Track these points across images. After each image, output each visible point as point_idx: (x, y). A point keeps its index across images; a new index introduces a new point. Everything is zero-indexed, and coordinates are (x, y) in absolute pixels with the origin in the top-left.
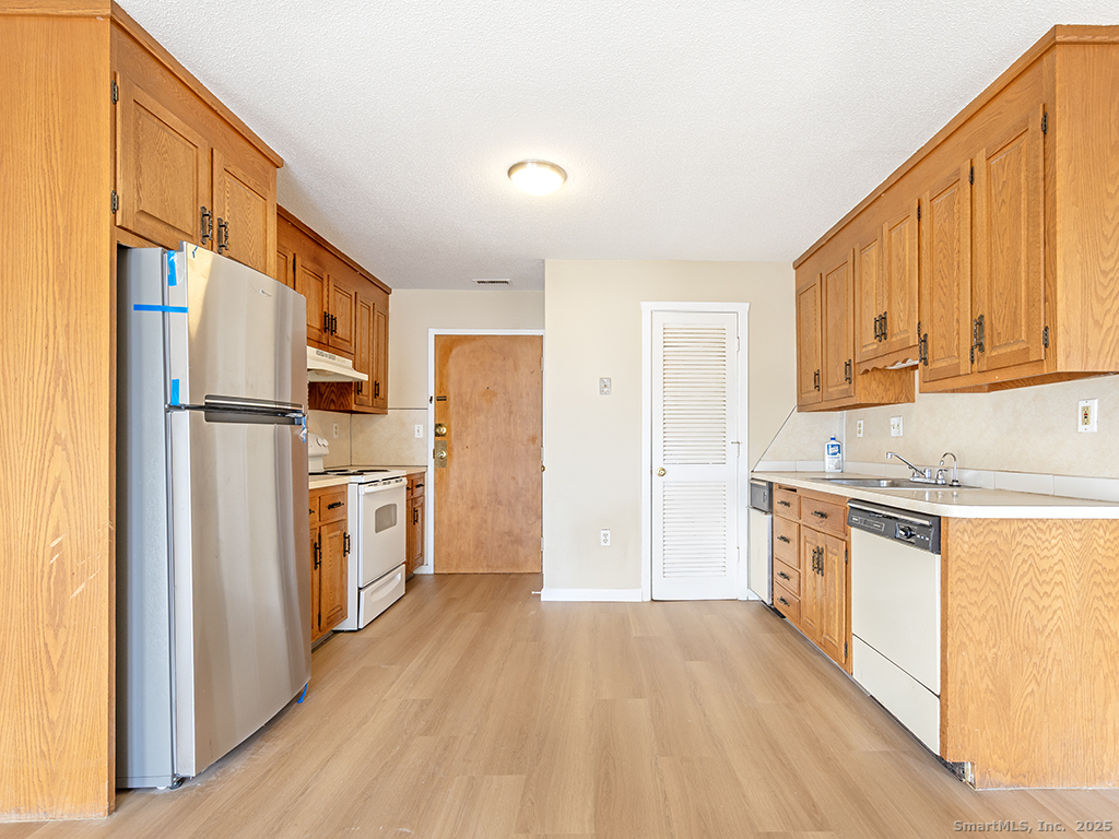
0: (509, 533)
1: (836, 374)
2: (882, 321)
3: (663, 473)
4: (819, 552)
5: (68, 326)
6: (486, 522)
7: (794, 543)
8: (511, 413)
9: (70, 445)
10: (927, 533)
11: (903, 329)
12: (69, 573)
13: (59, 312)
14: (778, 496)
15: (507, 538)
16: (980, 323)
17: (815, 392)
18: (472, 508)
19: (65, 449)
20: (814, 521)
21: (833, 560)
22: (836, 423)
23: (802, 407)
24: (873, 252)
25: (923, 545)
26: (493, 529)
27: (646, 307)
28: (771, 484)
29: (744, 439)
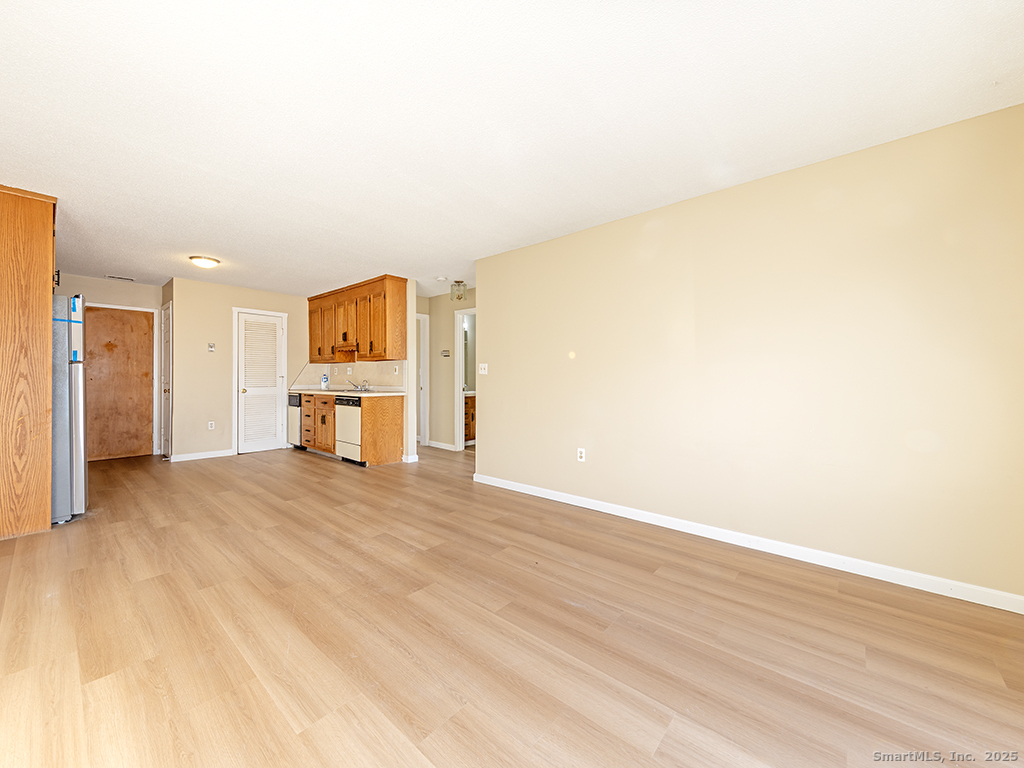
0: (128, 433)
1: (327, 351)
2: (345, 335)
3: (245, 391)
4: (323, 417)
5: (27, 328)
6: (108, 426)
7: (312, 417)
8: (129, 358)
9: (29, 377)
10: (357, 402)
11: (352, 339)
12: (28, 432)
13: (22, 321)
14: (304, 399)
15: (125, 436)
16: (371, 343)
17: (317, 355)
18: (96, 418)
19: (26, 379)
20: (321, 406)
21: (329, 418)
22: (325, 368)
23: (311, 362)
24: (342, 310)
25: (356, 405)
26: (113, 431)
27: (235, 310)
28: (300, 395)
29: (285, 374)
